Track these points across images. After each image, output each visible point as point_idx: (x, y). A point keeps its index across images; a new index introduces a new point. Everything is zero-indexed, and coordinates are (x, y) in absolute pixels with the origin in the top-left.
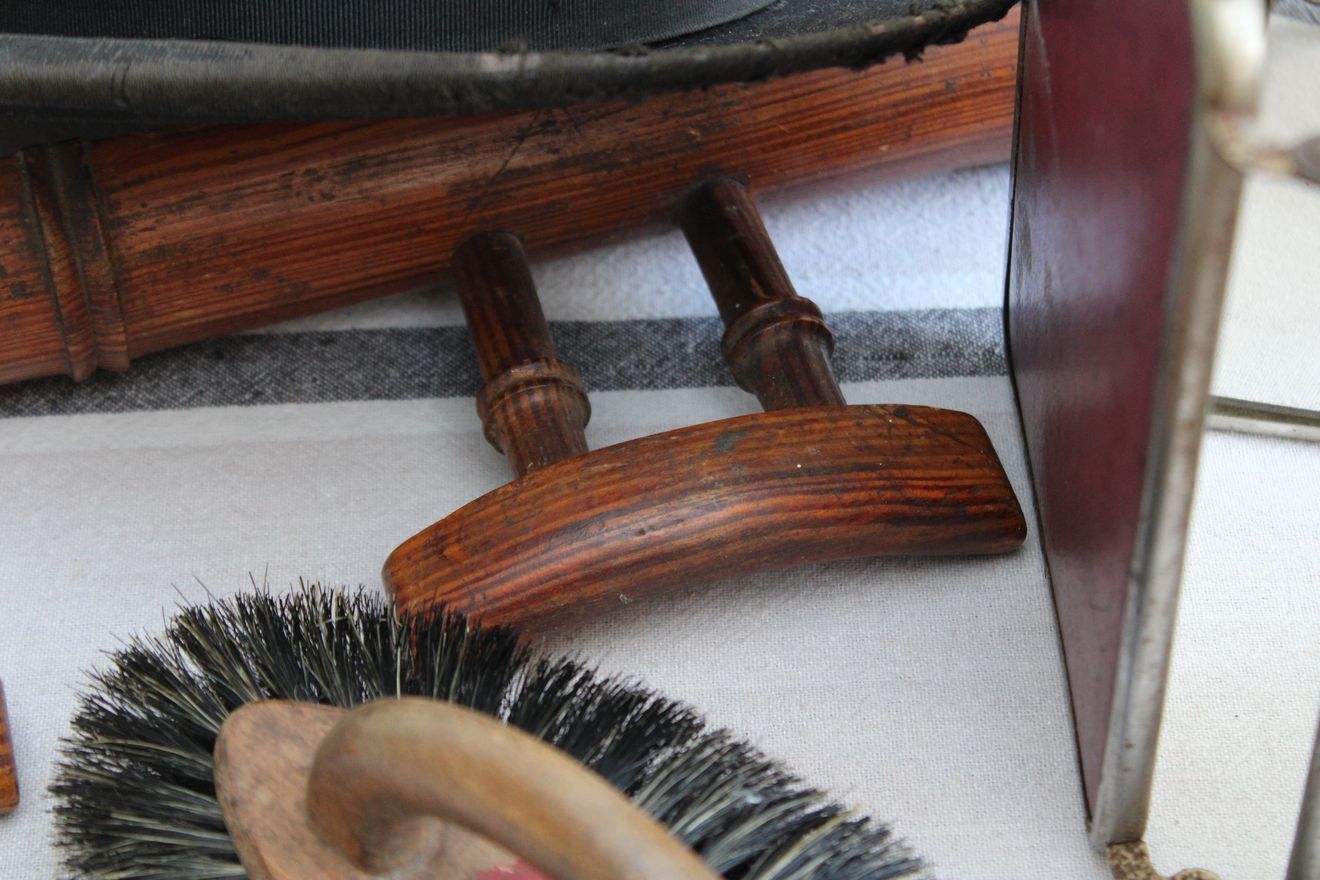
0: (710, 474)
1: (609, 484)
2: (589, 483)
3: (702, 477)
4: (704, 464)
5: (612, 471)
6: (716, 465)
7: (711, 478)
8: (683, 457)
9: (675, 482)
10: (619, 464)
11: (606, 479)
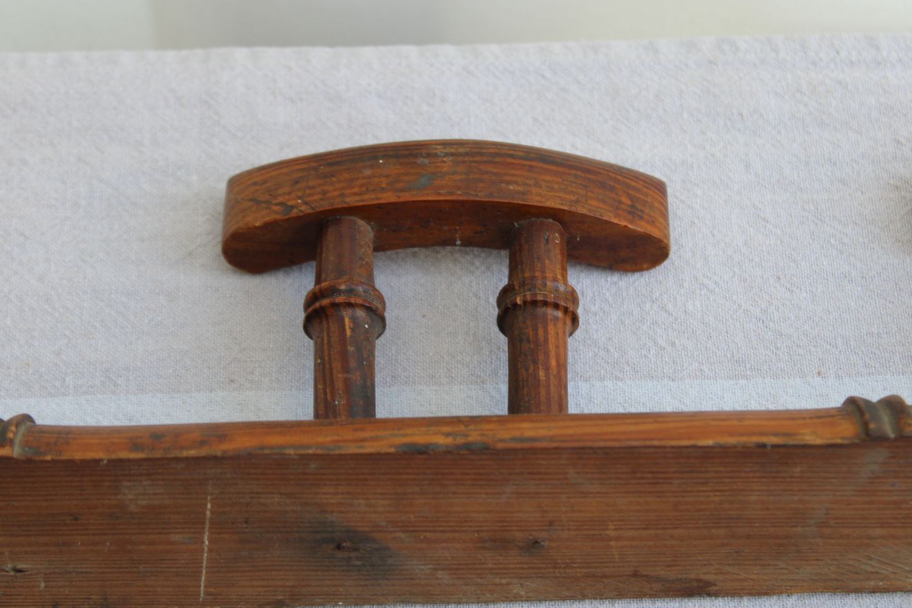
0: (445, 162)
1: (514, 175)
2: (527, 182)
3: (451, 161)
4: (446, 169)
5: (508, 183)
6: (438, 167)
7: (444, 159)
8: (458, 177)
9: (471, 162)
10: (504, 185)
11: (514, 179)
